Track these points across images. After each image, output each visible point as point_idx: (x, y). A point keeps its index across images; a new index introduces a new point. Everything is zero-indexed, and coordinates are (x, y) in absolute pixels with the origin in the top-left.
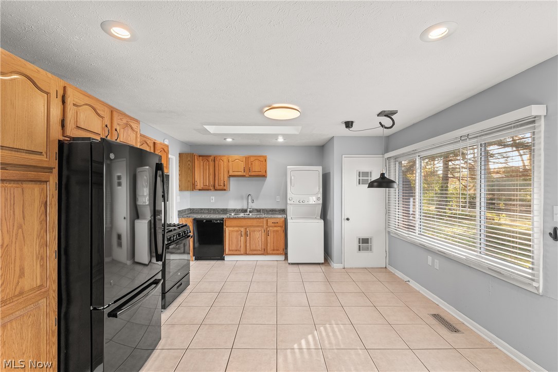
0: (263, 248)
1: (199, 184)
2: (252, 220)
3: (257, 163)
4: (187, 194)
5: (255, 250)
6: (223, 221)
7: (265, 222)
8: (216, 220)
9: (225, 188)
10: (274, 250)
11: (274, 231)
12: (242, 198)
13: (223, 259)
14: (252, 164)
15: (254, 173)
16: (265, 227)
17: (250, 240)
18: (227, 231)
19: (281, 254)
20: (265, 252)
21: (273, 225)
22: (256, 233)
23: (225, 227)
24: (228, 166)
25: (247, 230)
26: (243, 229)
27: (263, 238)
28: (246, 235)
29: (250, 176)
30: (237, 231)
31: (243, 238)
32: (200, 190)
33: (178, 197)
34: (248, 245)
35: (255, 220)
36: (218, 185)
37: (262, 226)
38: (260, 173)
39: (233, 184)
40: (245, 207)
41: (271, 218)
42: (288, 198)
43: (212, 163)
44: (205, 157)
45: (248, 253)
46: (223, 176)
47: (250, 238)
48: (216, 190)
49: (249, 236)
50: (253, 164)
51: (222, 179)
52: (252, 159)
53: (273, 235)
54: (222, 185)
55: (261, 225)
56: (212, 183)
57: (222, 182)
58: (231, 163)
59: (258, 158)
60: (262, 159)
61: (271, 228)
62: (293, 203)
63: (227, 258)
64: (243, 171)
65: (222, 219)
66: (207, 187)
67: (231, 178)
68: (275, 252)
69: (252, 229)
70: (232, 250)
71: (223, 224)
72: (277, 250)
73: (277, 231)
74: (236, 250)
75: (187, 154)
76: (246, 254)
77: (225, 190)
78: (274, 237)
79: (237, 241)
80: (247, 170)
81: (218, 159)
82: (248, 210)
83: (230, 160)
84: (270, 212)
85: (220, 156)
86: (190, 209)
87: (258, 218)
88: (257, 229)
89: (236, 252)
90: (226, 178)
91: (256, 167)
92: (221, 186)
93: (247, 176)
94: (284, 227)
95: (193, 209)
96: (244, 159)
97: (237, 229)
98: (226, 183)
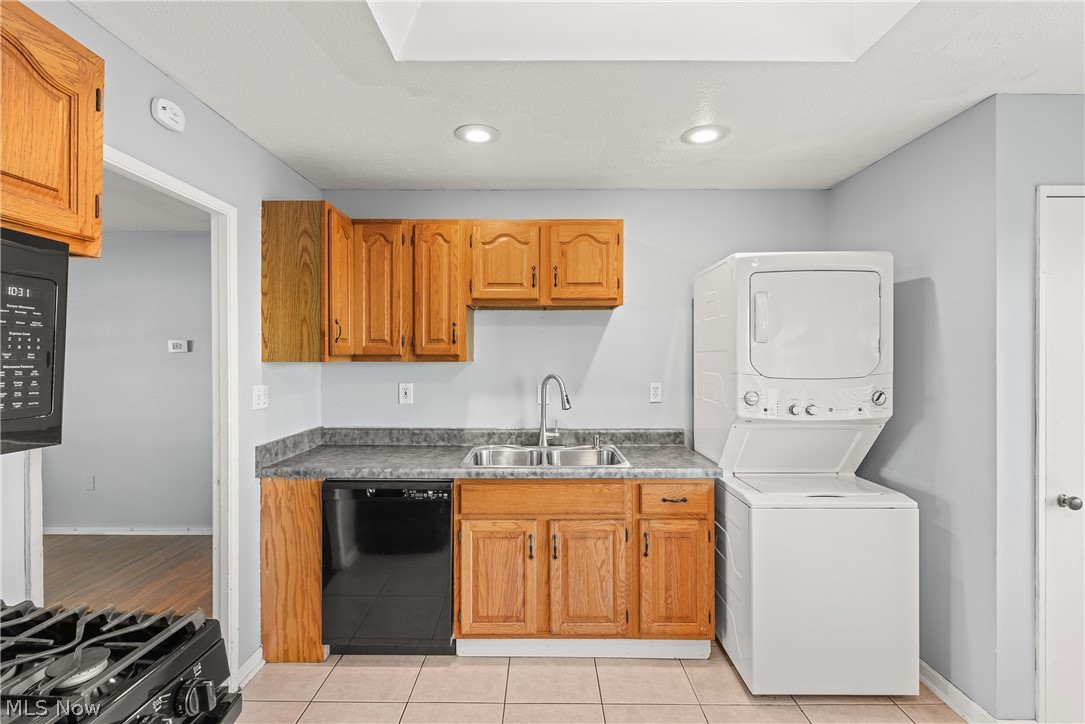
0: (621, 608)
1: (351, 331)
2: (573, 488)
3: (585, 247)
4: (310, 372)
5: (587, 619)
6: (449, 492)
7: (630, 495)
8: (422, 485)
9: (457, 349)
10: (668, 619)
11: (669, 536)
12: (519, 388)
13: (452, 651)
14: (563, 254)
15: (573, 289)
16: (630, 515)
17: (566, 574)
18: (469, 532)
19: (700, 636)
20: (632, 626)
21: (666, 508)
22: (590, 543)
23: (457, 517)
24: (468, 264)
25: (555, 529)
26: (534, 528)
27: (622, 566)
28: (550, 551)
29: (560, 305)
30: (510, 536)
31: (534, 567)
32: (355, 358)
33: (259, 391)
34: (557, 595)
35: (588, 489)
36: (430, 340)
37: (618, 516)
38: (597, 292)
40: (532, 425)
41: (655, 481)
42: (741, 394)
43: (402, 252)
44: (375, 229)
45: (555, 628)
46: (447, 299)
47: (566, 564)
48: (420, 358)
49: (560, 554)
50: (570, 253)
51: (444, 314)
52: (565, 234)
53: (668, 554)
54: (445, 338)
55: (614, 507)
56: (403, 330)
57: (445, 326)
58: (478, 250)
59: (587, 230)
60: (605, 234)
61: (655, 524)
62: (762, 415)
63: (464, 647)
64: (526, 280)
65: (446, 485)
66: (383, 348)
67: (478, 315)
68: (676, 624)
69: (574, 526)
70: (490, 619)
71: (448, 504)
72: (684, 619)
73: (683, 536)
74: (507, 619)
75: (297, 207)
76: (547, 632)
77: (455, 358)
78: (668, 564)
79: (512, 579)
80: (543, 277)
81: (427, 235)
82: (546, 435)
83: (477, 237)
84: (627, 444)
85: (435, 222)
86: (323, 432)
87: (601, 480)
88: (598, 526)
89: (509, 625)
90: (460, 311)
91: (582, 267)
92: (439, 340)
93: (544, 301)
94: (711, 516)
95: (334, 432)
96: (533, 235)
97: (508, 525)
98: (458, 332)
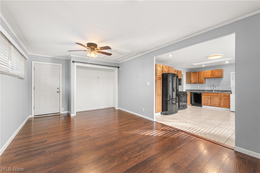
0: (219, 104)
1: (193, 81)
2: (213, 94)
3: (217, 72)
4: (189, 85)
5: (215, 105)
7: (220, 95)
8: (199, 93)
9: (203, 82)
10: (224, 106)
11: (224, 98)
12: (211, 86)
15: (215, 76)
17: (213, 101)
18: (203, 97)
19: (228, 108)
20: (219, 106)
21: (224, 96)
24: (204, 75)
25: (211, 97)
26: (209, 97)
27: (219, 101)
28: (211, 99)
29: (214, 78)
30: (207, 97)
31: (209, 100)
32: (193, 83)
33: (186, 86)
34: (212, 102)
35: (215, 94)
37: (219, 96)
38: (218, 76)
39: (207, 81)
40: (212, 90)
41: (222, 93)
42: (231, 85)
43: (198, 74)
44: (195, 73)
46: (202, 78)
47: (212, 100)
48: (199, 83)
50: (215, 73)
52: (214, 71)
53: (224, 100)
56: (198, 81)
58: (205, 74)
59: (217, 70)
60: (219, 71)
61: (222, 97)
62: (234, 87)
63: (203, 106)
64: (210, 75)
65: (201, 93)
66: (195, 82)
67: (206, 79)
69: (213, 97)
70: (205, 104)
71: (201, 94)
72: (226, 106)
73: (226, 98)
74: (207, 104)
75: (188, 72)
76: (211, 106)
79: (207, 101)
80: (212, 75)
81: (200, 73)
82: (214, 90)
83: (205, 72)
85: (201, 71)
86: (190, 90)
88: (216, 97)
90: (203, 79)
91: (217, 74)
92: (201, 82)
93: (212, 78)
95: (191, 90)
96: (211, 72)
97: (207, 96)
98: (203, 81)
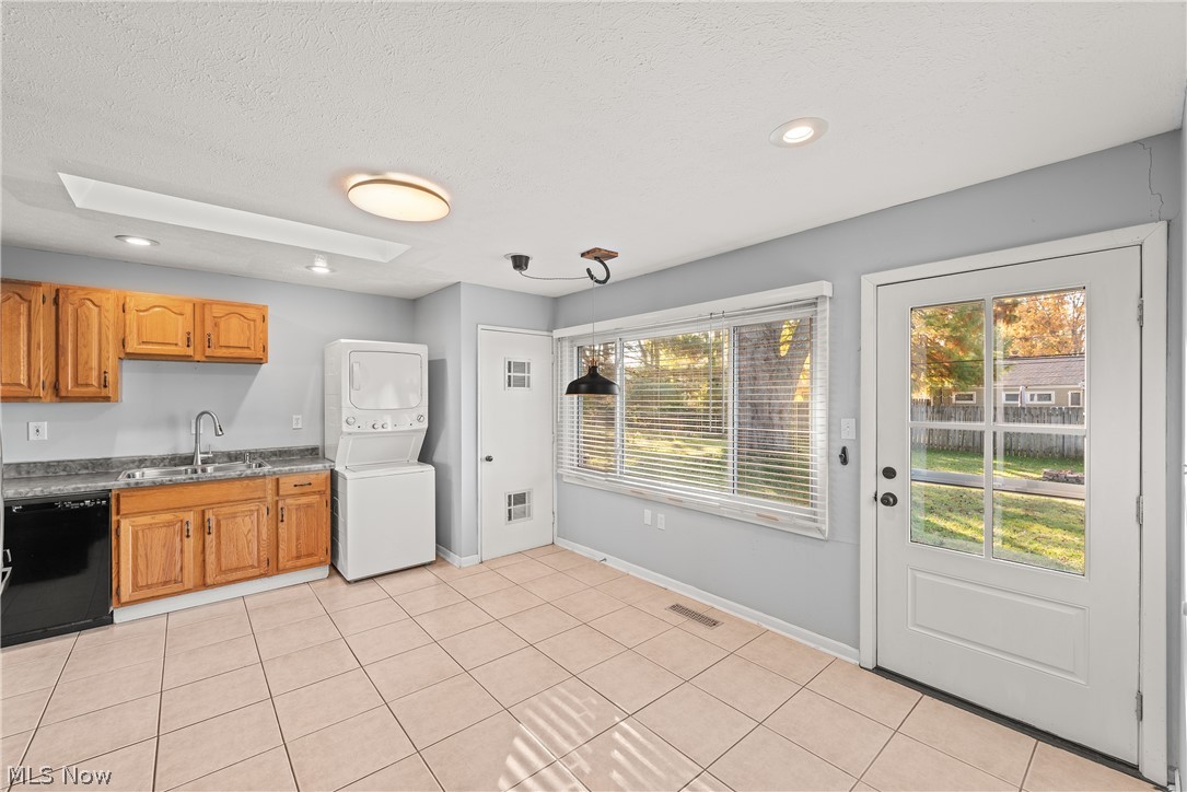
0: (264, 556)
2: (225, 486)
3: (235, 321)
5: (237, 569)
6: (108, 500)
7: (270, 486)
8: (78, 499)
9: (109, 392)
10: (298, 557)
11: (298, 508)
12: (172, 422)
13: (111, 622)
14: (216, 325)
15: (224, 350)
16: (270, 498)
17: (219, 544)
18: (126, 530)
19: (320, 563)
20: (272, 568)
21: (297, 490)
22: (239, 520)
23: (114, 518)
24: (121, 325)
25: (210, 515)
26: (191, 517)
27: (264, 531)
28: (204, 528)
29: (212, 359)
30: (169, 524)
31: (190, 544)
34: (211, 558)
35: (237, 484)
36: (76, 383)
37: (261, 499)
38: (246, 353)
39: (132, 382)
40: (185, 449)
41: (287, 474)
42: (344, 420)
43: (43, 309)
45: (209, 581)
46: (97, 350)
47: (218, 537)
48: (65, 399)
49: (213, 530)
50: (222, 326)
51: (94, 363)
52: (218, 311)
53: (298, 518)
54: (95, 383)
55: (259, 494)
56: (44, 376)
57: (95, 374)
58: (131, 317)
59: (236, 310)
60: (252, 314)
61: (289, 501)
62: (356, 430)
63: (120, 615)
64: (182, 341)
65: (105, 495)
67: (127, 364)
68: (303, 560)
69: (226, 510)
70: (148, 586)
71: (107, 509)
72: (309, 555)
73: (309, 506)
74: (166, 583)
76: (204, 585)
77: (107, 399)
78: (298, 525)
79: (171, 554)
80: (197, 339)
81: (75, 299)
82: (200, 456)
83: (130, 305)
84: (274, 459)
85: (82, 289)
87: (247, 477)
88: (245, 508)
89: (171, 586)
90: (112, 362)
91: (233, 335)
92: (87, 385)
93: (197, 358)
94: (329, 492)
96: (188, 309)
97: (168, 517)
98: (110, 378)
